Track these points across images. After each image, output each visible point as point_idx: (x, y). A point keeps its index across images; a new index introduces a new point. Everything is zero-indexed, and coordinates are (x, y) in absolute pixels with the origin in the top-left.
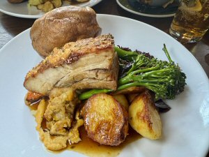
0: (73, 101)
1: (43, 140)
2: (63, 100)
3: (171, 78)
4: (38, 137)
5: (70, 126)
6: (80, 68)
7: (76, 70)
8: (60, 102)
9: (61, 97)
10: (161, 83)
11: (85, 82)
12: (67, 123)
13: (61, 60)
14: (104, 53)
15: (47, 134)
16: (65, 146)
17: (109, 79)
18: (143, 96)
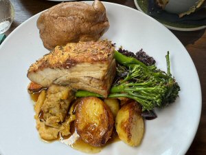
0: (68, 99)
1: (38, 129)
2: (59, 99)
3: (159, 98)
4: (35, 125)
5: (62, 121)
6: (77, 73)
7: (72, 73)
8: (55, 100)
9: (57, 95)
10: (149, 100)
11: (80, 85)
12: (59, 119)
13: (59, 63)
14: (99, 65)
15: (43, 124)
16: (56, 137)
17: (101, 88)
18: (131, 107)
